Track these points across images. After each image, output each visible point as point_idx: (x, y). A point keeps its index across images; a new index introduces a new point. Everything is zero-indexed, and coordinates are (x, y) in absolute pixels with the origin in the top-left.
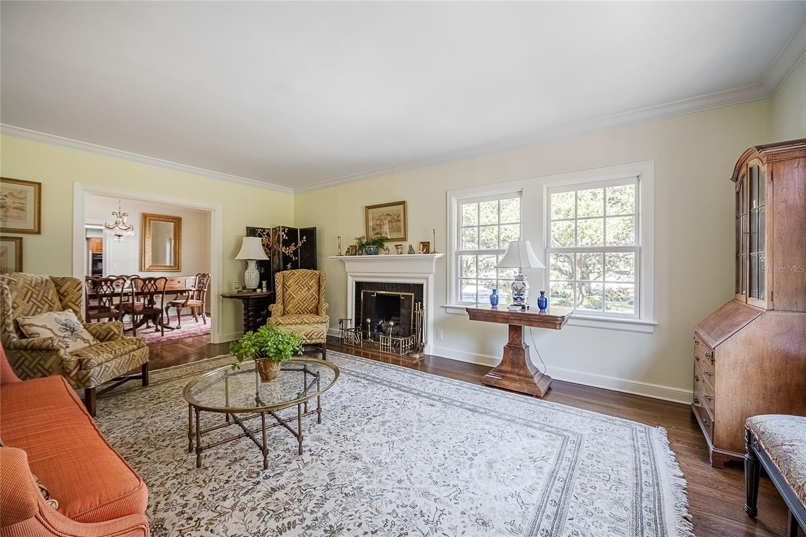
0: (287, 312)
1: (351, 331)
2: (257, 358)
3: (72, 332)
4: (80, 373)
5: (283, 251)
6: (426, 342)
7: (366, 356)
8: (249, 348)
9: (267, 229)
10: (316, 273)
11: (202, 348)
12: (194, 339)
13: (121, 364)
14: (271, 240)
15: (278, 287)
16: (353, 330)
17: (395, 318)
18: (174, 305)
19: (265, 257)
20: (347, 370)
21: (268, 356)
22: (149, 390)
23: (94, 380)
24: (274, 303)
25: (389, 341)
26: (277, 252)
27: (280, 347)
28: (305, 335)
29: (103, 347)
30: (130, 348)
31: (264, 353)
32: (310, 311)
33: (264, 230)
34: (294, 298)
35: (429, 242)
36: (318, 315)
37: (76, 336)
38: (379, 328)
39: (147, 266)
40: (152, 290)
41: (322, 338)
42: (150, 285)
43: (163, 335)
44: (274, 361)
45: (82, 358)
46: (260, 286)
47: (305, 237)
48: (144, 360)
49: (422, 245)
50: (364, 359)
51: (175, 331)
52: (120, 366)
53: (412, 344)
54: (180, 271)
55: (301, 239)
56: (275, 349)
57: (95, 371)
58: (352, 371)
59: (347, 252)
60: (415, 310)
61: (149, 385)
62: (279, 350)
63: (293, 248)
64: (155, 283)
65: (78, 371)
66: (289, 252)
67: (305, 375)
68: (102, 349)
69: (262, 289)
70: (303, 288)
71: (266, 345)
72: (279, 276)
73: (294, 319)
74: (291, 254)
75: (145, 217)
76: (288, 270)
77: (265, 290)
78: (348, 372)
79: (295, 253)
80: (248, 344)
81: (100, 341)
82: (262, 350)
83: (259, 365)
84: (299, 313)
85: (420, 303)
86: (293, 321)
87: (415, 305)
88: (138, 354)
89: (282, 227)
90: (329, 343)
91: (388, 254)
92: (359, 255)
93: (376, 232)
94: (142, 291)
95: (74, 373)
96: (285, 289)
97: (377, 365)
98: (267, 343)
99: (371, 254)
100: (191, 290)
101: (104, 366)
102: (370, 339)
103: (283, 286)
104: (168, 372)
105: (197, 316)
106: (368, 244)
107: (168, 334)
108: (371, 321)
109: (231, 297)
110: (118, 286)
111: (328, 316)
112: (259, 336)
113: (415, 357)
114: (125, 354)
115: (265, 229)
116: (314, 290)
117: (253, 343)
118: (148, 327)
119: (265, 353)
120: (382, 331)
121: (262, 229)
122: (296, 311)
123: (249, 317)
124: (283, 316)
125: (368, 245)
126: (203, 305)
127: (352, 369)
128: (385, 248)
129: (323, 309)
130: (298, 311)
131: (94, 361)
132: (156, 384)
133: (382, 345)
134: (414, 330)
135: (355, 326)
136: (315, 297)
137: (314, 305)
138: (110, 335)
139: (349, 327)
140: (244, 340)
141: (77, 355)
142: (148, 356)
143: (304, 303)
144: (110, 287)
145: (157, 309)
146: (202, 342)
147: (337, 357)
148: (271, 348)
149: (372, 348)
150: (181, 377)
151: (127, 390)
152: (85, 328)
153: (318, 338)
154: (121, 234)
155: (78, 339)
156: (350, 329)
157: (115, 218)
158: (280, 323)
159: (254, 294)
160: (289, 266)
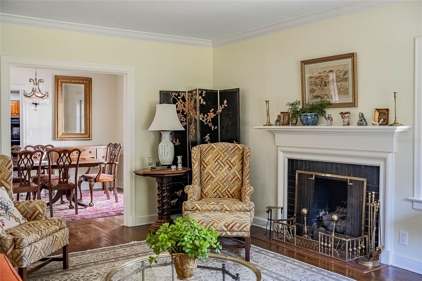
0: (205, 195)
1: (282, 224)
2: (173, 252)
3: (6, 210)
4: (15, 252)
5: (201, 119)
6: (383, 247)
7: (301, 257)
8: (166, 242)
9: (182, 92)
10: (238, 148)
11: (114, 231)
12: (106, 219)
13: (46, 246)
14: (186, 105)
15: (194, 164)
16: (285, 222)
17: (341, 210)
18: (86, 179)
19: (180, 128)
20: (274, 273)
21: (184, 252)
22: (69, 274)
23: (26, 260)
24: (191, 183)
25: (331, 241)
26: (193, 120)
27: (197, 242)
28: (225, 226)
29: (31, 226)
30: (53, 228)
31: (180, 248)
32: (231, 195)
33: (179, 94)
34: (213, 178)
35: (388, 110)
36: (241, 200)
37: (9, 214)
38: (320, 220)
39: (60, 134)
40: (67, 163)
41: (245, 231)
42: (65, 158)
43: (77, 213)
44: (190, 258)
45: (16, 237)
46: (175, 162)
47: (225, 102)
48: (64, 241)
49: (377, 114)
50: (297, 262)
51: (88, 208)
52: (46, 247)
53: (364, 247)
54: (91, 139)
55: (222, 103)
56: (191, 244)
57: (26, 251)
58: (281, 276)
59: (277, 121)
60: (367, 201)
61: (69, 268)
62: (196, 246)
63: (211, 115)
64: (69, 156)
65: (13, 250)
66: (207, 120)
67: (224, 277)
68: (31, 229)
69: (177, 165)
70: (223, 166)
71: (182, 240)
72: (195, 151)
73: (212, 205)
74: (209, 122)
75: (57, 79)
76: (207, 143)
77: (180, 166)
78: (275, 276)
79: (214, 121)
80: (164, 237)
81: (27, 220)
82: (178, 245)
83: (175, 260)
84: (219, 197)
85: (374, 193)
86: (212, 207)
87: (367, 195)
88: (60, 235)
89: (199, 89)
90: (253, 236)
91: (331, 125)
92: (293, 125)
93: (315, 94)
94: (58, 164)
95: (10, 251)
96: (202, 166)
97: (313, 271)
98: (183, 237)
99: (308, 125)
100: (102, 163)
101: (33, 246)
102: (306, 236)
103: (201, 162)
104: (85, 256)
105: (109, 192)
106: (303, 111)
107: (82, 212)
108: (308, 212)
109: (145, 175)
110: (35, 158)
111: (253, 203)
112: (175, 229)
113: (366, 265)
114: (49, 235)
115: (180, 92)
116: (236, 169)
117: (169, 236)
118: (63, 203)
119: (182, 248)
120: (323, 226)
121: (176, 92)
122: (216, 194)
123: (163, 198)
124: (200, 200)
125: (304, 113)
126: (115, 180)
127: (281, 273)
128: (327, 116)
129: (247, 193)
130: (218, 194)
131: (26, 241)
132: (75, 268)
133: (321, 244)
134: (366, 229)
135: (288, 217)
136: (238, 178)
137: (236, 187)
138: (36, 214)
139: (280, 217)
140: (161, 232)
141: (11, 234)
142: (68, 238)
143: (225, 184)
144: (30, 159)
145: (71, 184)
146: (114, 223)
147: (263, 256)
148: (187, 244)
149: (309, 248)
150: (97, 262)
151: (50, 271)
152: (15, 206)
153: (241, 231)
154: (37, 102)
155: (11, 218)
156: (282, 220)
157: (31, 85)
158: (197, 209)
159: (168, 171)
160: (207, 137)
